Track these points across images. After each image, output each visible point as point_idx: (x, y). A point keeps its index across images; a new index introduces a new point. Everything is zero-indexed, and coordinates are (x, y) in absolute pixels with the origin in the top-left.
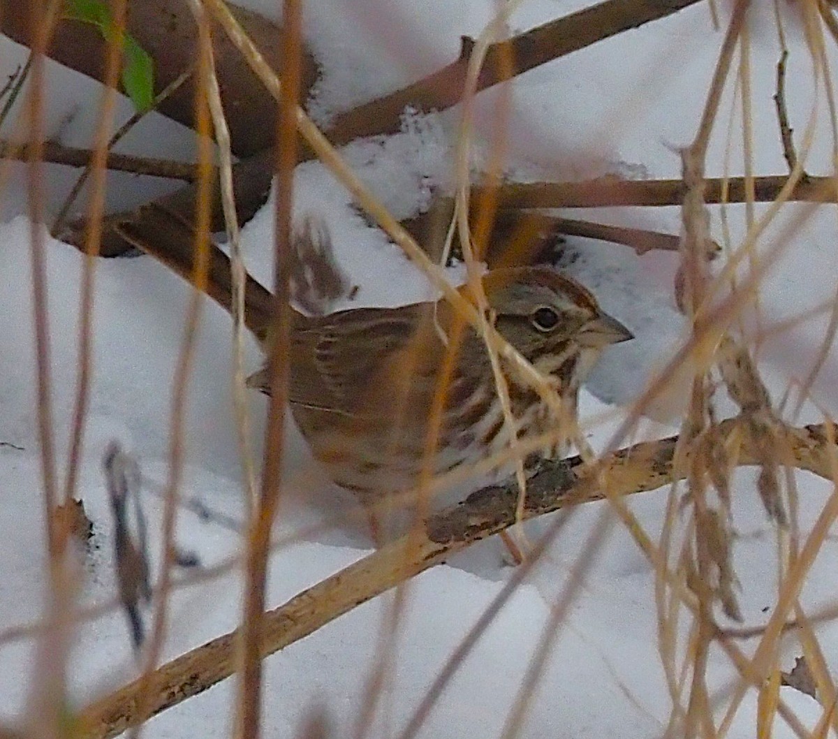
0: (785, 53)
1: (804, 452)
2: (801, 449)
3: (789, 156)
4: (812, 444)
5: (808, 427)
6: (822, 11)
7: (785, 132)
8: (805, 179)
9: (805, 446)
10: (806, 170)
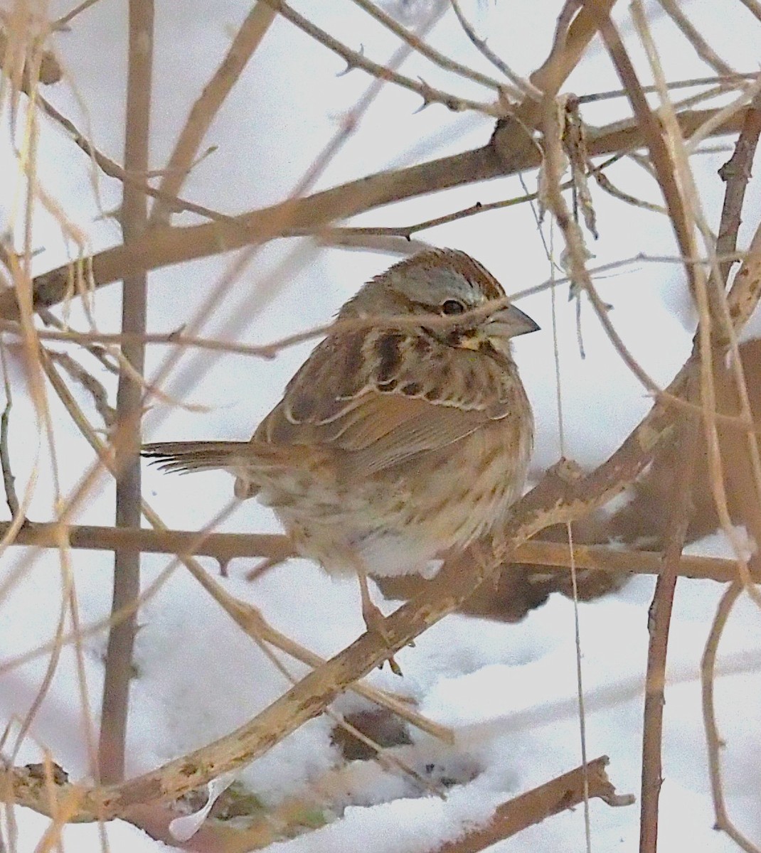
0: (9, 405)
1: (24, 790)
2: (22, 787)
3: (12, 503)
4: (32, 782)
5: (28, 766)
6: (44, 366)
7: (8, 478)
8: (26, 524)
9: (26, 784)
10: (26, 516)
